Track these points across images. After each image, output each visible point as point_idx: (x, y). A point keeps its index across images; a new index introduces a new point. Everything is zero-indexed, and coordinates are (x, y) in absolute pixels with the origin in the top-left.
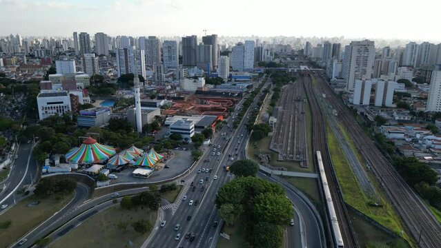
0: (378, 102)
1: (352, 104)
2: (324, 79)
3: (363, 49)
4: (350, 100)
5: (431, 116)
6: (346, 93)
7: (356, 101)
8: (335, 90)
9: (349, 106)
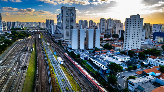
0: (91, 46)
1: (71, 49)
2: (48, 35)
3: (69, 12)
4: (69, 46)
5: (137, 54)
6: (63, 41)
7: (75, 47)
8: (55, 39)
9: (70, 51)
